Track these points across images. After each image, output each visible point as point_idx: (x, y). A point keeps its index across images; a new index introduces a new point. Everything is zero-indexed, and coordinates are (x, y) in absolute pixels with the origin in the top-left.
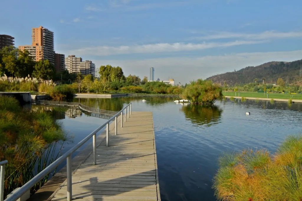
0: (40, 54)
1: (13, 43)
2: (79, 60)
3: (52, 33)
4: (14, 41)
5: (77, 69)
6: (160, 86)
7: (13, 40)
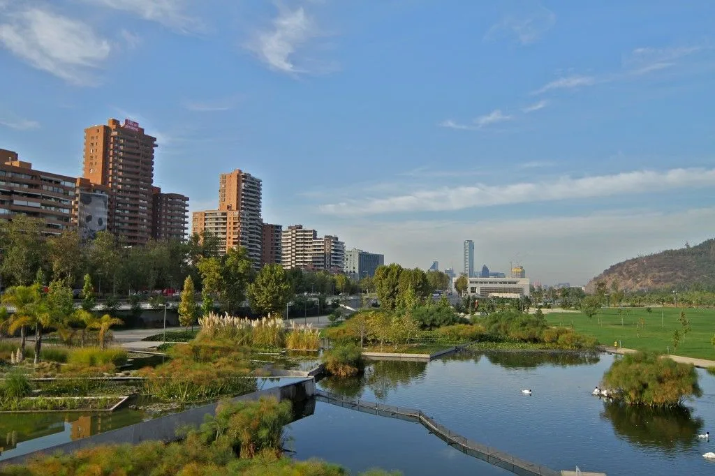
0: (234, 228)
1: (187, 208)
2: (311, 235)
3: (259, 181)
4: (188, 206)
5: (307, 255)
6: (524, 325)
7: (187, 202)
